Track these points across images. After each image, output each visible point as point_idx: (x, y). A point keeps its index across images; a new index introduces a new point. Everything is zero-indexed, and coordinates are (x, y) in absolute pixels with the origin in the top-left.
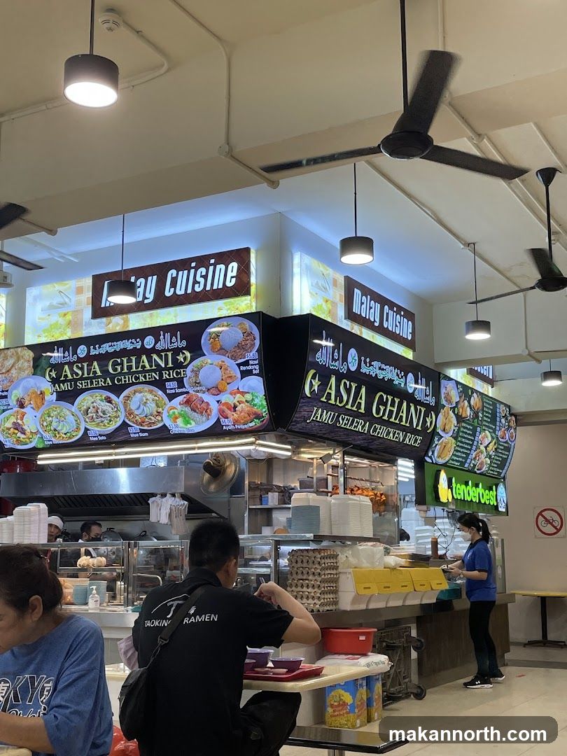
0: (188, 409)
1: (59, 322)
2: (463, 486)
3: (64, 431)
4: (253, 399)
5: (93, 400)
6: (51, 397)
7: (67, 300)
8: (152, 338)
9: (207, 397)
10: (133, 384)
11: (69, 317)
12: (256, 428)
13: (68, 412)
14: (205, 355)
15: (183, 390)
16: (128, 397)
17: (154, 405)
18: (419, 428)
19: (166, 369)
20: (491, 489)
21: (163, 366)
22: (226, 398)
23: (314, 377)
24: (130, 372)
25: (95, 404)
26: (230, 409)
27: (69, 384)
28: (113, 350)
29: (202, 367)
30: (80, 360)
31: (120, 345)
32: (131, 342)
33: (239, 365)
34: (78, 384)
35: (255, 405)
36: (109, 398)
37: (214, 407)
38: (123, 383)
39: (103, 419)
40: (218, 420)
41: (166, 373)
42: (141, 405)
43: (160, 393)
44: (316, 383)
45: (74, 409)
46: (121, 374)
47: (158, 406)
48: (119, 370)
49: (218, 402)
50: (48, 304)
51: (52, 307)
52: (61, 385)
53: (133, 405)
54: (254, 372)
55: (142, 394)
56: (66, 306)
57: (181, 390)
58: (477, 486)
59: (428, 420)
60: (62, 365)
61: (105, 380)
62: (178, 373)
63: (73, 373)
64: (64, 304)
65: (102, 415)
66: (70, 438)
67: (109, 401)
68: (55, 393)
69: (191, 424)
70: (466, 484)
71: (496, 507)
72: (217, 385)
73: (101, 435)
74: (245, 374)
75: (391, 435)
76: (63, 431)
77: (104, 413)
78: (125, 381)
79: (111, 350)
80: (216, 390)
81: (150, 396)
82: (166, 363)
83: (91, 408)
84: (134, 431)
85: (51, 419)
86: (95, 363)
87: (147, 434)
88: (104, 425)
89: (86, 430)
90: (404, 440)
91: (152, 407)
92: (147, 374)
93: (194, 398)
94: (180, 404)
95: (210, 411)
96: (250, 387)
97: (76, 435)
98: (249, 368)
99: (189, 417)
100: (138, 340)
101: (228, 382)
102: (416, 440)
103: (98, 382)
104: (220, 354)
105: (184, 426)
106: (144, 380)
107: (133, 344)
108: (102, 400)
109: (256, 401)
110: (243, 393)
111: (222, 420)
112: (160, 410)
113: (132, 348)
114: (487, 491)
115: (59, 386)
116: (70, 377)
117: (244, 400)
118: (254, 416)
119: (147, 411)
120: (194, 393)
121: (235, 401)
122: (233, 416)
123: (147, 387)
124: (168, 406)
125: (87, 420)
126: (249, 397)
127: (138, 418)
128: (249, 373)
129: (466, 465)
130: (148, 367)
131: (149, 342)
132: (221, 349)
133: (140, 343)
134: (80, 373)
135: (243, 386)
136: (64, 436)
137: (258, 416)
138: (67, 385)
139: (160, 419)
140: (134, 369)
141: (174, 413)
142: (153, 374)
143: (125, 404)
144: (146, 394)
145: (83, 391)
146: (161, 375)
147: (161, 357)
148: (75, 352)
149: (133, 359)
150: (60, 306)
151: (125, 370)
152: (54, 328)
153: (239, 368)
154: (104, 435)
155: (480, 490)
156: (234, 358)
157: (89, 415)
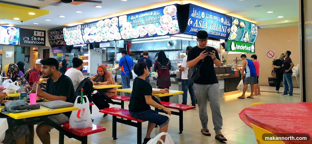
0: (162, 29)
2: (240, 46)
6: (131, 27)
18: (225, 32)
20: (249, 46)
22: (169, 26)
23: (191, 20)
26: (170, 29)
28: (144, 16)
33: (172, 17)
40: (169, 31)
44: (191, 22)
54: (176, 19)
58: (244, 46)
59: (228, 30)
66: (136, 37)
67: (144, 28)
69: (163, 33)
70: (241, 45)
71: (251, 51)
73: (142, 36)
74: (173, 19)
75: (216, 34)
80: (167, 24)
82: (156, 19)
84: (149, 35)
90: (220, 35)
96: (175, 23)
101: (170, 21)
102: (224, 35)
105: (161, 33)
107: (148, 14)
109: (176, 26)
110: (173, 24)
114: (248, 47)
117: (174, 26)
121: (172, 26)
127: (150, 32)
128: (174, 19)
129: (241, 40)
130: (151, 20)
132: (168, 13)
134: (137, 22)
135: (173, 22)
137: (177, 30)
139: (155, 32)
155: (245, 47)
156: (171, 15)
157: (140, 31)
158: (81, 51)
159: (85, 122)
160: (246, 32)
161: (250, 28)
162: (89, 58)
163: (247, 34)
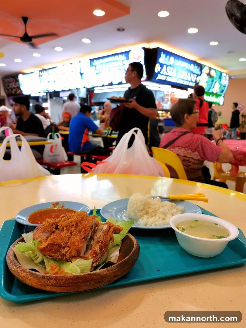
2: (208, 97)
18: (194, 81)
20: (218, 98)
58: (213, 97)
114: (216, 98)
129: (210, 91)
158: (40, 100)
159: (58, 157)
160: (216, 82)
161: (220, 77)
162: (49, 108)
163: (217, 84)
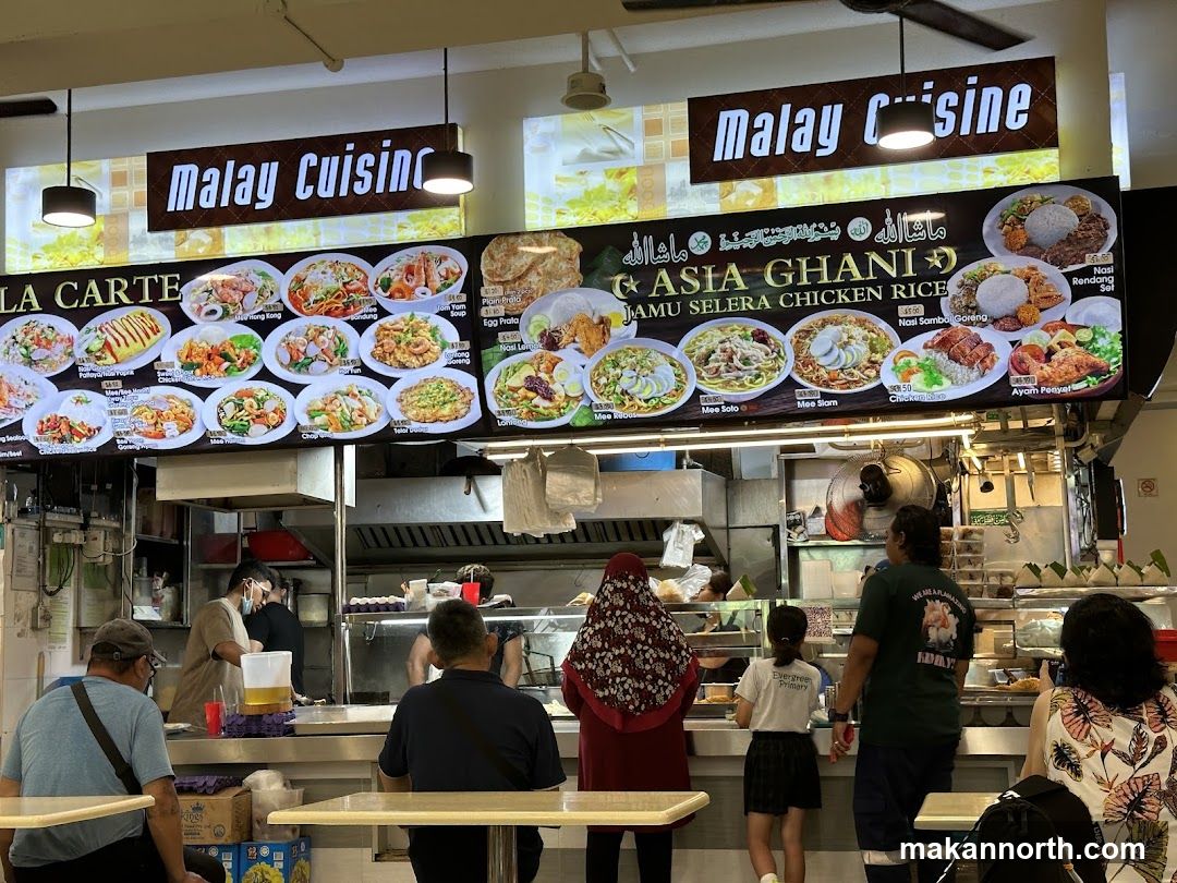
0: (942, 357)
1: (608, 188)
3: (646, 395)
4: (1094, 339)
5: (724, 337)
6: (624, 330)
7: (624, 145)
8: (866, 220)
9: (988, 335)
10: (822, 307)
11: (631, 179)
12: (1089, 393)
13: (661, 359)
14: (992, 256)
15: (938, 320)
16: (808, 332)
17: (865, 348)
19: (900, 280)
21: (894, 274)
22: (1032, 336)
24: (815, 286)
25: (727, 345)
26: (1037, 358)
27: (669, 305)
28: (774, 243)
29: (983, 277)
30: (694, 260)
31: (789, 234)
32: (816, 229)
33: (1069, 276)
34: (691, 305)
35: (1096, 350)
36: (763, 333)
37: (1003, 353)
38: (798, 304)
39: (741, 374)
40: (1006, 377)
41: (899, 288)
42: (836, 348)
43: (883, 325)
45: (676, 353)
46: (794, 288)
47: (873, 349)
48: (790, 281)
49: (1013, 343)
50: (577, 150)
51: (586, 157)
52: (652, 306)
53: (817, 348)
54: (1103, 289)
55: (840, 328)
56: (622, 156)
57: (930, 321)
60: (653, 269)
61: (756, 299)
62: (926, 289)
63: (678, 284)
64: (617, 153)
65: (740, 365)
66: (655, 408)
67: (761, 338)
68: (635, 323)
69: (940, 384)
72: (1017, 312)
73: (727, 404)
76: (641, 396)
77: (746, 361)
78: (803, 302)
79: (770, 242)
80: (1013, 321)
81: (858, 332)
82: (901, 268)
83: (718, 351)
84: (807, 396)
85: (618, 371)
86: (733, 268)
87: (835, 402)
88: (742, 385)
89: (698, 392)
91: (860, 351)
92: (856, 290)
93: (961, 335)
94: (926, 347)
95: (993, 361)
96: (1090, 317)
97: (673, 403)
98: (1094, 280)
99: (941, 372)
100: (833, 225)
101: (1042, 306)
103: (740, 301)
104: (1026, 255)
105: (925, 388)
106: (847, 300)
107: (822, 231)
108: (745, 338)
109: (1101, 343)
110: (1074, 328)
111: (1015, 376)
112: (878, 357)
113: (818, 239)
115: (647, 310)
116: (672, 291)
117: (1074, 341)
118: (1088, 371)
119: (847, 358)
120: (960, 326)
121: (1053, 343)
122: (1039, 370)
123: (853, 314)
124: (897, 350)
125: (704, 374)
126: (1084, 335)
127: (822, 371)
128: (1094, 290)
130: (857, 276)
131: (859, 228)
132: (1030, 243)
133: (838, 230)
134: (696, 284)
135: (1077, 314)
136: (645, 405)
137: (1096, 371)
138: (666, 307)
139: (873, 373)
140: (825, 280)
141: (908, 364)
142: (870, 289)
143: (798, 347)
144: (849, 327)
145: (702, 319)
146: (887, 293)
147: (888, 259)
148: (682, 244)
149: (824, 260)
150: (606, 155)
151: (805, 281)
152: (595, 198)
153: (1070, 282)
154: (734, 404)
156: (1058, 262)
157: (711, 365)
